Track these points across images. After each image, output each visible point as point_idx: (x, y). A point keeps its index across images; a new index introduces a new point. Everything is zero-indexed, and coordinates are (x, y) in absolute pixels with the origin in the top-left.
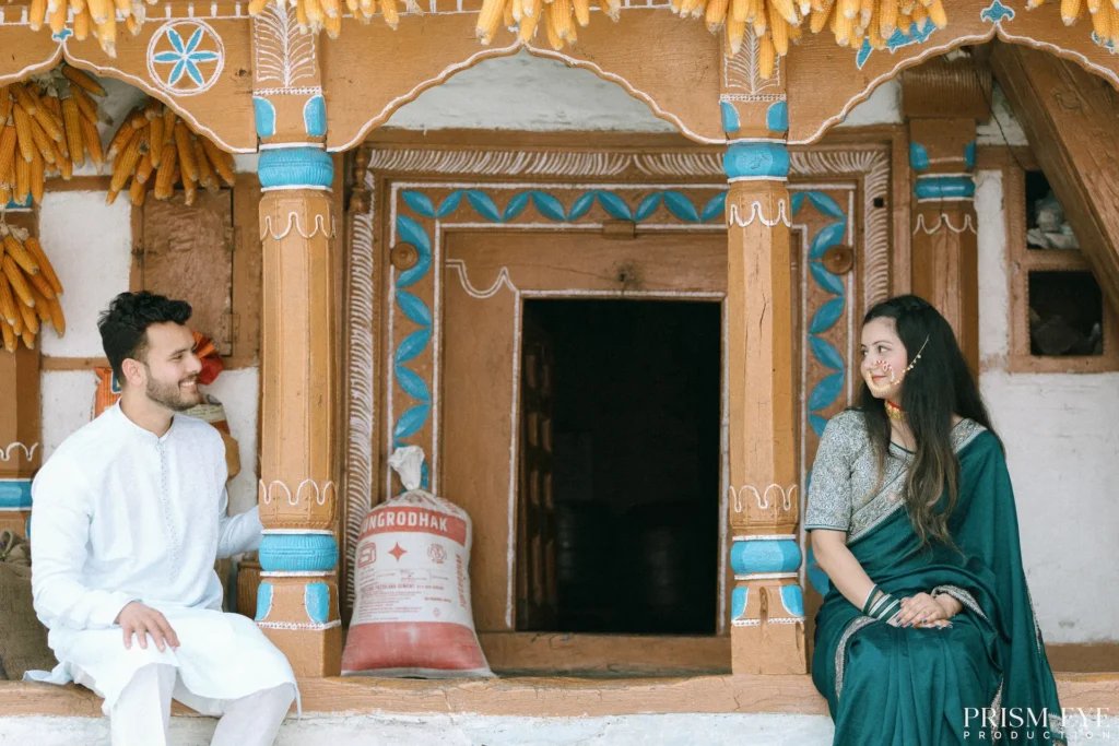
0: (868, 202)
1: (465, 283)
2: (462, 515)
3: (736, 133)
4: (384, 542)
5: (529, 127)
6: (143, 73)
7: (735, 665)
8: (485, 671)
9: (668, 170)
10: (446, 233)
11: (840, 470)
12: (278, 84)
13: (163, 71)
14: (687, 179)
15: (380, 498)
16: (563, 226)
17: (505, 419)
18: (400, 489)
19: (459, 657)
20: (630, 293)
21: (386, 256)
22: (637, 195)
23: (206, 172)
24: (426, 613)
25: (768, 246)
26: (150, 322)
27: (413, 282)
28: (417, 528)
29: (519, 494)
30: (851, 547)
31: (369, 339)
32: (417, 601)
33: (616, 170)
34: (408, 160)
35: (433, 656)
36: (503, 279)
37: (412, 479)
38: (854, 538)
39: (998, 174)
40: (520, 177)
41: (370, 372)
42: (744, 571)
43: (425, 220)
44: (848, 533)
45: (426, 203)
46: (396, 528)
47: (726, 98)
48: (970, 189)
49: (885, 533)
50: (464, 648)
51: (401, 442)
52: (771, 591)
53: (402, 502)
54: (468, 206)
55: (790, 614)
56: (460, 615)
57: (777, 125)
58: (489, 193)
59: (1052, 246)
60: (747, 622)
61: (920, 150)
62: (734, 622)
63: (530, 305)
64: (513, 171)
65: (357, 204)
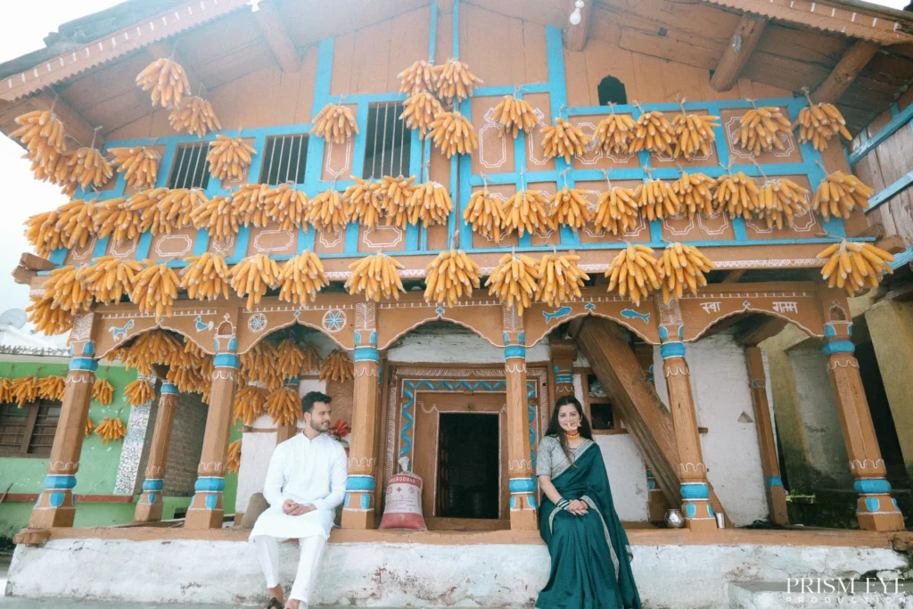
0: (541, 384)
1: (423, 408)
2: (420, 479)
3: (508, 342)
4: (395, 487)
5: (443, 362)
6: (321, 325)
7: (512, 526)
8: (426, 529)
9: (483, 375)
10: (418, 394)
11: (547, 454)
12: (362, 328)
13: (327, 325)
14: (489, 378)
15: (395, 472)
16: (452, 391)
17: (434, 450)
18: (401, 470)
19: (418, 526)
20: (472, 412)
21: (399, 400)
22: (473, 383)
23: (347, 372)
24: (407, 510)
25: (519, 379)
26: (315, 401)
27: (408, 408)
28: (405, 482)
29: (438, 473)
30: (553, 481)
31: (394, 424)
32: (404, 505)
33: (467, 375)
34: (406, 372)
35: (409, 524)
36: (434, 407)
37: (405, 467)
38: (554, 478)
39: (579, 375)
40: (439, 377)
41: (394, 434)
42: (515, 491)
43: (412, 390)
44: (551, 476)
45: (412, 385)
46: (399, 482)
47: (505, 332)
48: (572, 380)
49: (564, 476)
50: (419, 522)
51: (402, 456)
52: (524, 498)
53: (402, 474)
54: (425, 386)
55: (531, 508)
56: (417, 510)
57: (522, 340)
58: (431, 382)
59: (596, 396)
60: (516, 510)
61: (556, 368)
62: (511, 510)
63: (442, 415)
64: (438, 375)
65: (392, 384)
